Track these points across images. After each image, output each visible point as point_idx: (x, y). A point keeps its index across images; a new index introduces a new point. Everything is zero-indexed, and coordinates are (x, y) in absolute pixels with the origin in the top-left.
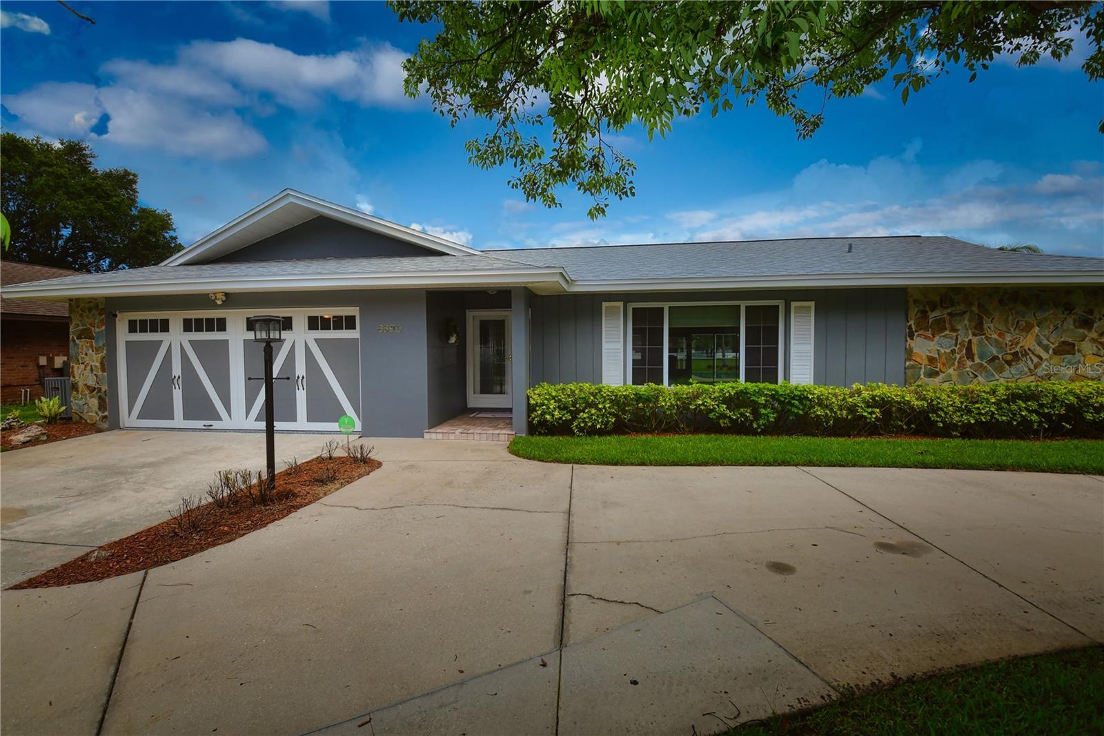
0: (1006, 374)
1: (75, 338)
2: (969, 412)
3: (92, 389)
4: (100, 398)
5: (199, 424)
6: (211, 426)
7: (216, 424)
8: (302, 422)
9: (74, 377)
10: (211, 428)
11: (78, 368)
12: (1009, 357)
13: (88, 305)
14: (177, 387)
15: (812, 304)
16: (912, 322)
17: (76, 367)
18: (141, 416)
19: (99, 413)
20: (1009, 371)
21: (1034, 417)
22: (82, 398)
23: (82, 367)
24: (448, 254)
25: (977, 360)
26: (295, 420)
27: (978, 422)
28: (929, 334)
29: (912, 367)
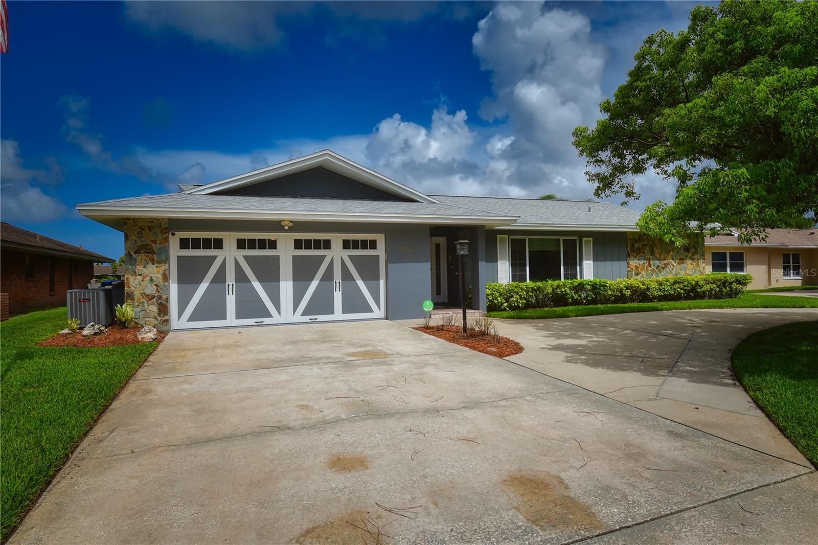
0: (662, 274)
1: (132, 253)
2: (660, 289)
3: (150, 298)
4: (160, 304)
5: (251, 321)
6: (262, 322)
7: (266, 321)
8: (338, 314)
9: (129, 287)
10: (262, 324)
11: (135, 279)
12: (663, 266)
13: (149, 224)
14: (231, 292)
15: (591, 239)
16: (629, 249)
17: (132, 279)
18: (192, 319)
19: (158, 317)
20: (664, 272)
21: (682, 291)
22: (138, 305)
23: (140, 278)
24: (418, 201)
25: (652, 268)
26: (333, 313)
27: (665, 295)
28: (635, 254)
29: (630, 271)
